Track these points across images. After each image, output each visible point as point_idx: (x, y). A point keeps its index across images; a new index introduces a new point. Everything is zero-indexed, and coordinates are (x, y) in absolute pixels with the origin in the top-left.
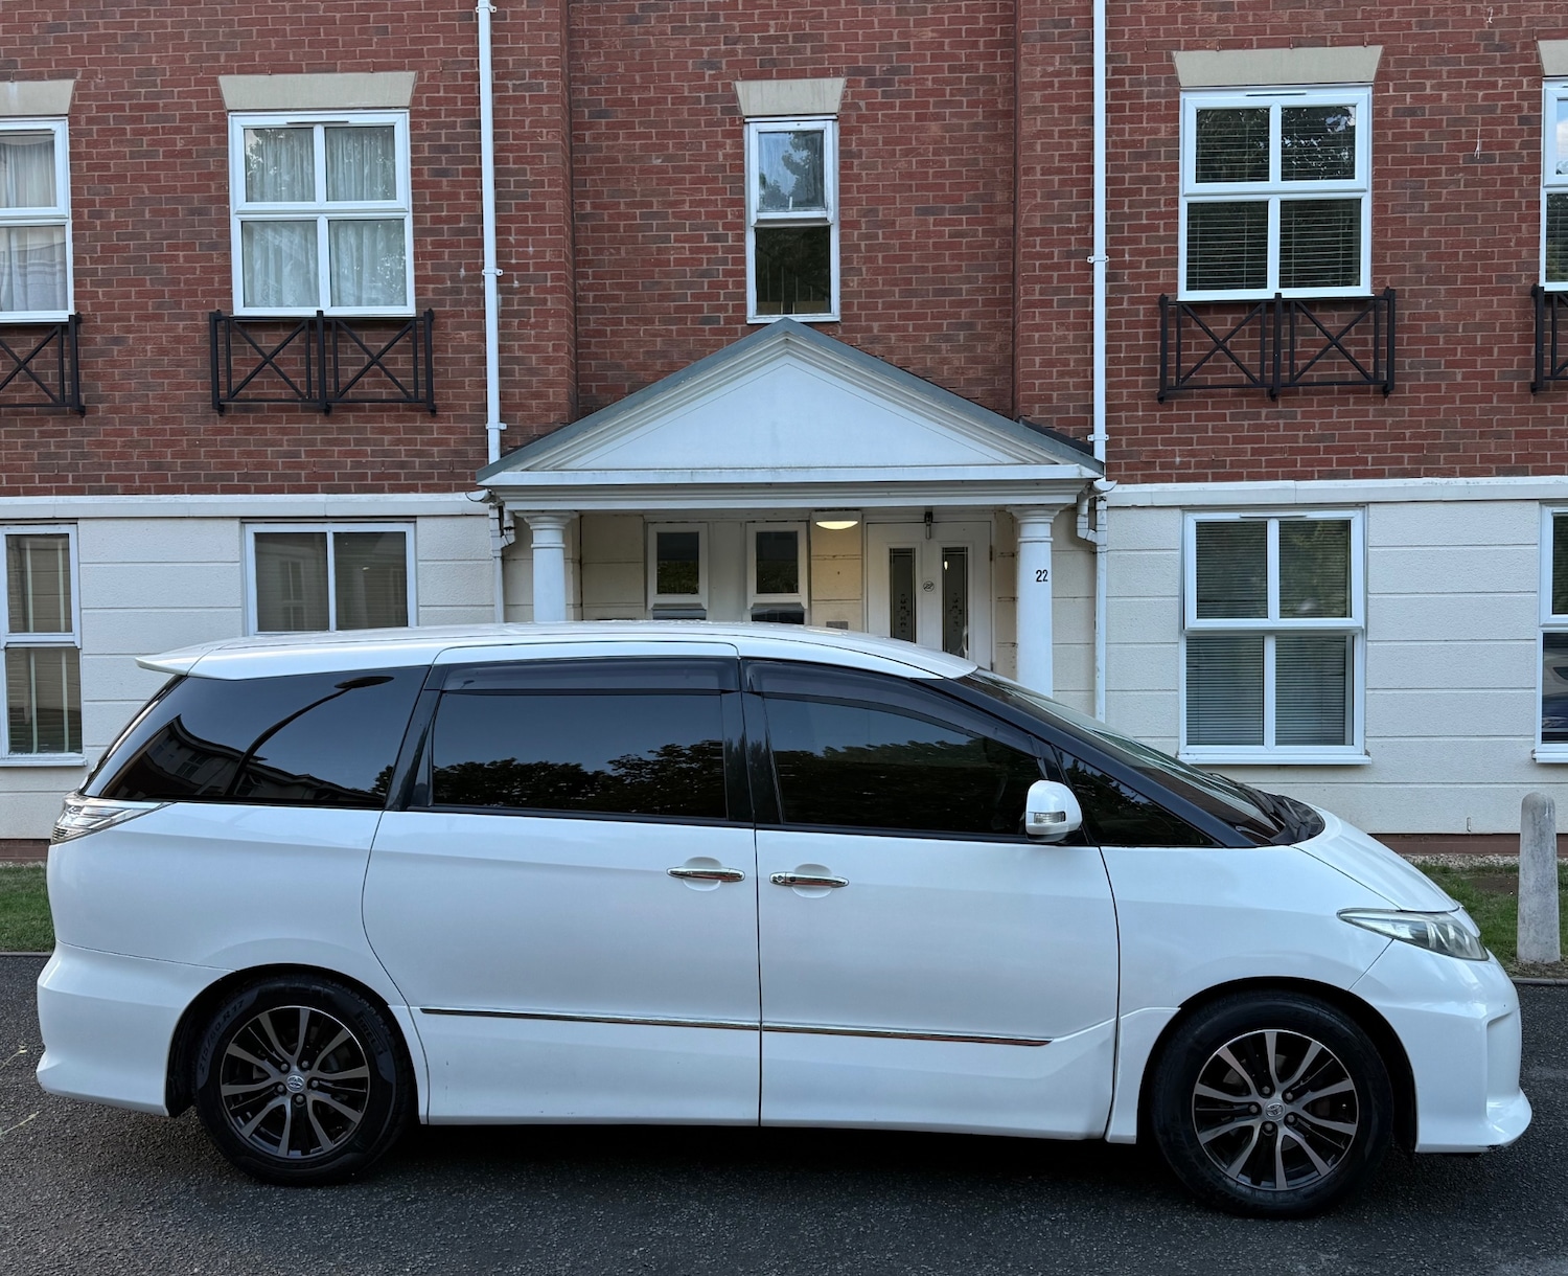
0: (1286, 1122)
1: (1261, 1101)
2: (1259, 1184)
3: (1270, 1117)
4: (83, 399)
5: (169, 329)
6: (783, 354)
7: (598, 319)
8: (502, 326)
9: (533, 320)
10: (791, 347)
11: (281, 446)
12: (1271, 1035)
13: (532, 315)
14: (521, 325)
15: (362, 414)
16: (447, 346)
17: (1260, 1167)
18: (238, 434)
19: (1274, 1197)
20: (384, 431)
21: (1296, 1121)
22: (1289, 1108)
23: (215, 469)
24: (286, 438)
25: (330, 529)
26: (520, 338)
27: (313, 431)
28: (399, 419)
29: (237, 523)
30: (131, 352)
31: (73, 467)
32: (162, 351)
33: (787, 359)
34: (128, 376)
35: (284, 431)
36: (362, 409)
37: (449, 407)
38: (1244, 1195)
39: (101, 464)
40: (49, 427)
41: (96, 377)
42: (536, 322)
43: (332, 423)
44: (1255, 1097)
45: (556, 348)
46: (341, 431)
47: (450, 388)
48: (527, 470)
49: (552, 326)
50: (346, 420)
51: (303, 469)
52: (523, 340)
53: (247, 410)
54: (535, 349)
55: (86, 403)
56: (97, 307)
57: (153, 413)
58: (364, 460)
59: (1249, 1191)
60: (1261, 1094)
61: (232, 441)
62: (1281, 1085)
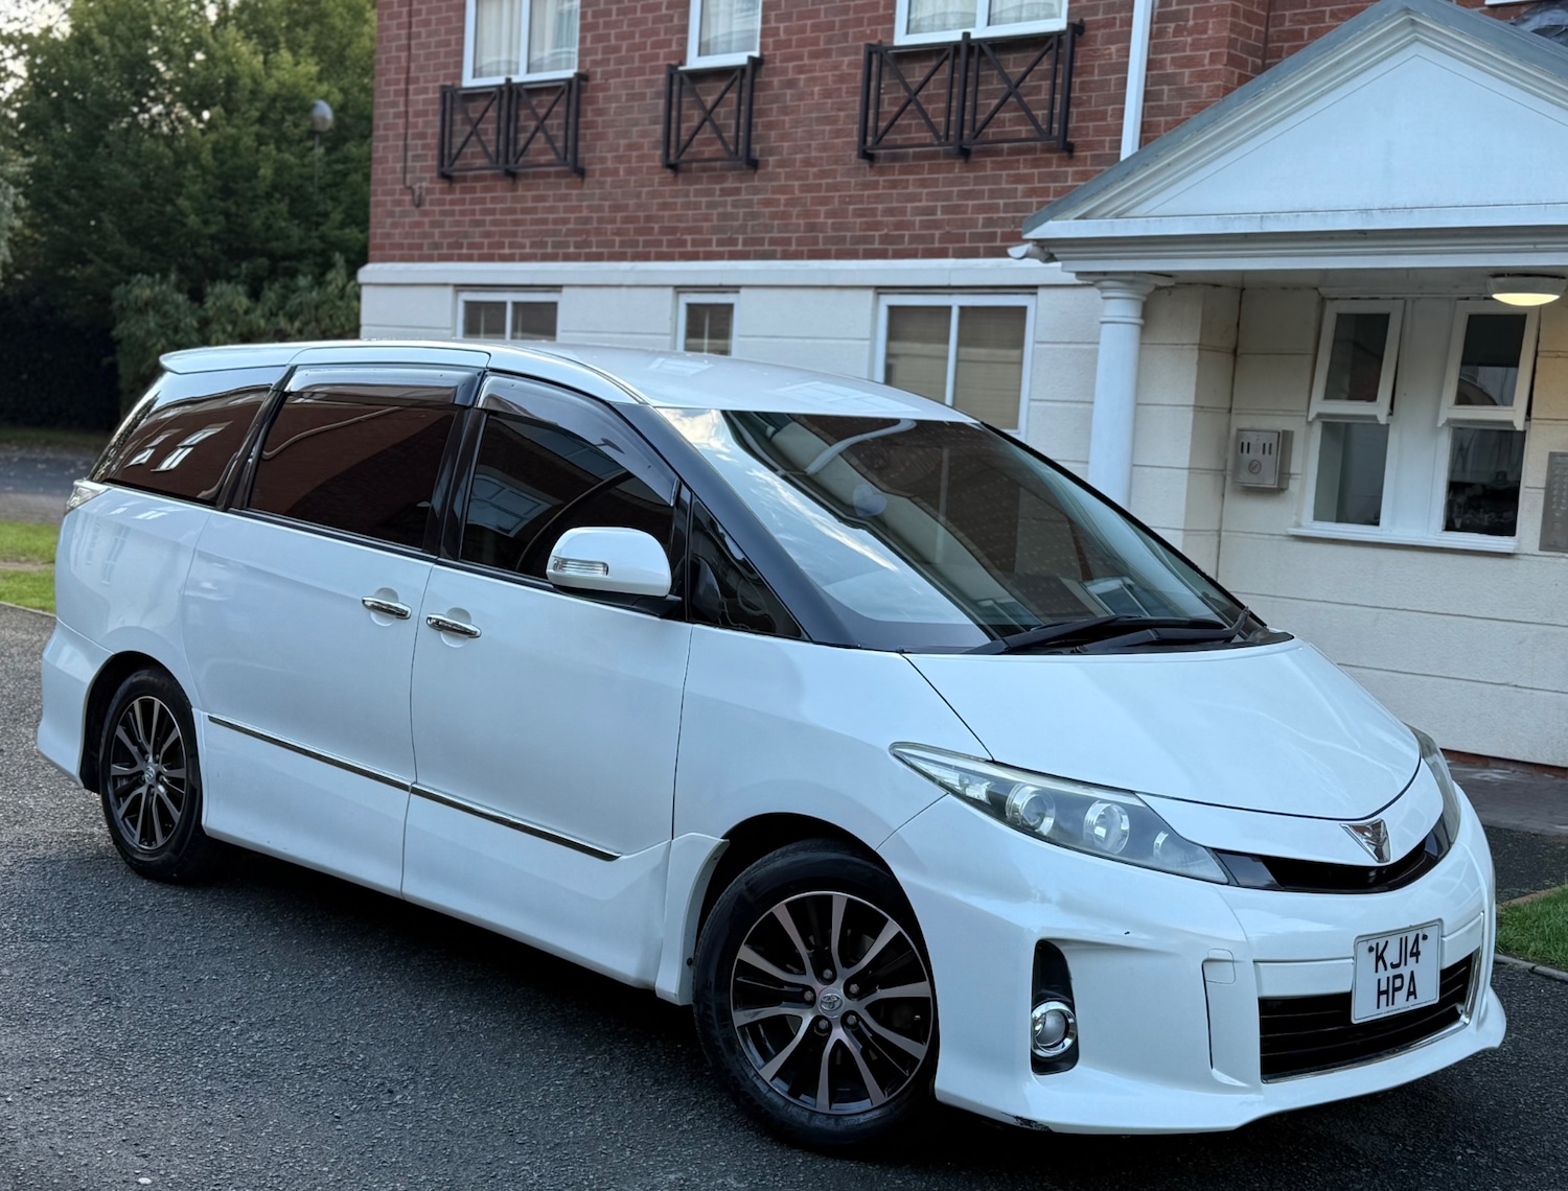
0: (844, 1022)
1: (818, 986)
2: (797, 1097)
3: (823, 1009)
4: (758, 153)
5: (836, 67)
6: (1411, 42)
7: (1295, 15)
8: (1155, 35)
9: (1191, 23)
10: (1418, 29)
11: (920, 201)
12: (840, 899)
13: (1191, 16)
14: (1178, 31)
15: (1000, 159)
16: (1093, 66)
17: (800, 1074)
18: (884, 188)
19: (810, 1119)
20: (1019, 179)
21: (856, 1024)
22: (851, 1005)
23: (861, 230)
24: (925, 191)
25: (956, 301)
26: (1174, 47)
27: (952, 180)
28: (1035, 164)
29: (870, 294)
30: (801, 97)
31: (742, 229)
32: (827, 94)
33: (1416, 48)
34: (796, 123)
35: (923, 183)
36: (999, 153)
37: (1088, 146)
38: (774, 1106)
39: (765, 225)
40: (729, 184)
41: (769, 126)
42: (1196, 24)
43: (968, 172)
44: (809, 979)
45: (1214, 58)
46: (978, 180)
47: (1091, 120)
48: (1083, 217)
49: (1213, 29)
50: (984, 168)
51: (937, 228)
52: (1176, 51)
53: (894, 158)
54: (1189, 62)
55: (760, 156)
56: (778, 45)
57: (813, 166)
58: (995, 216)
59: (781, 1103)
60: (819, 975)
61: (878, 196)
62: (845, 969)
